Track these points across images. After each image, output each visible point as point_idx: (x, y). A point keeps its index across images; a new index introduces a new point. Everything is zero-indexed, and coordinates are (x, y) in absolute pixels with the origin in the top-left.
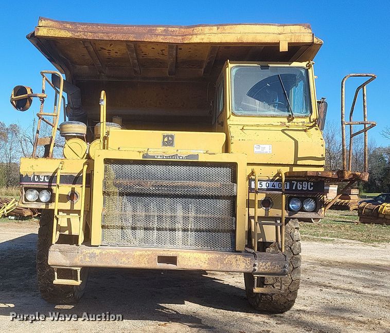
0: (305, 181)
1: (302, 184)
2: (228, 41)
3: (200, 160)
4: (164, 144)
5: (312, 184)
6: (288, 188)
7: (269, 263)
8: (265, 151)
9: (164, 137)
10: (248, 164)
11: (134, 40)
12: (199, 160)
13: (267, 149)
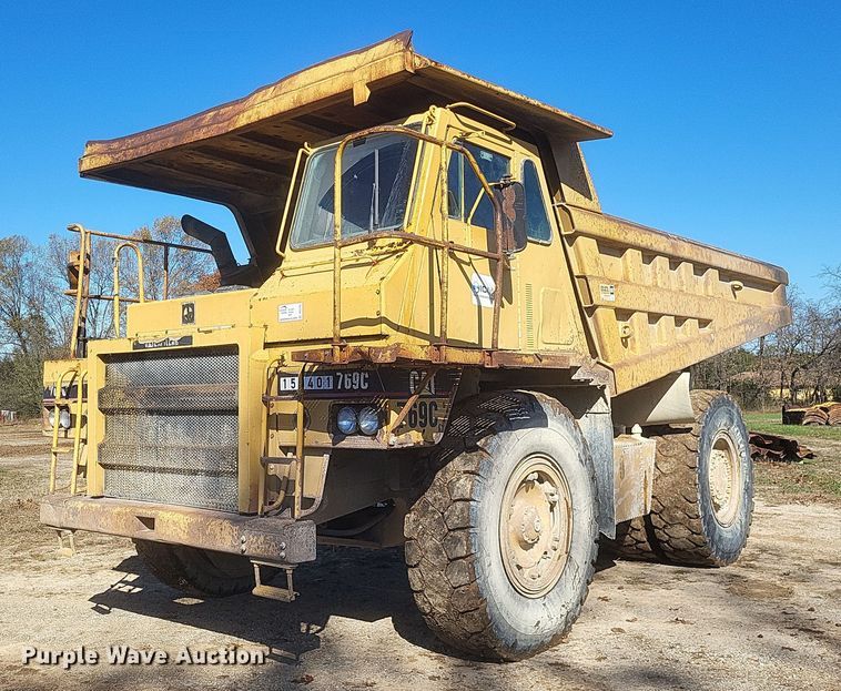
0: (355, 370)
1: (351, 378)
2: (282, 110)
3: (195, 344)
4: (184, 321)
5: (367, 376)
6: (331, 388)
7: (262, 538)
8: (293, 316)
9: (184, 307)
10: (267, 345)
11: (174, 145)
12: (194, 346)
13: (295, 310)
